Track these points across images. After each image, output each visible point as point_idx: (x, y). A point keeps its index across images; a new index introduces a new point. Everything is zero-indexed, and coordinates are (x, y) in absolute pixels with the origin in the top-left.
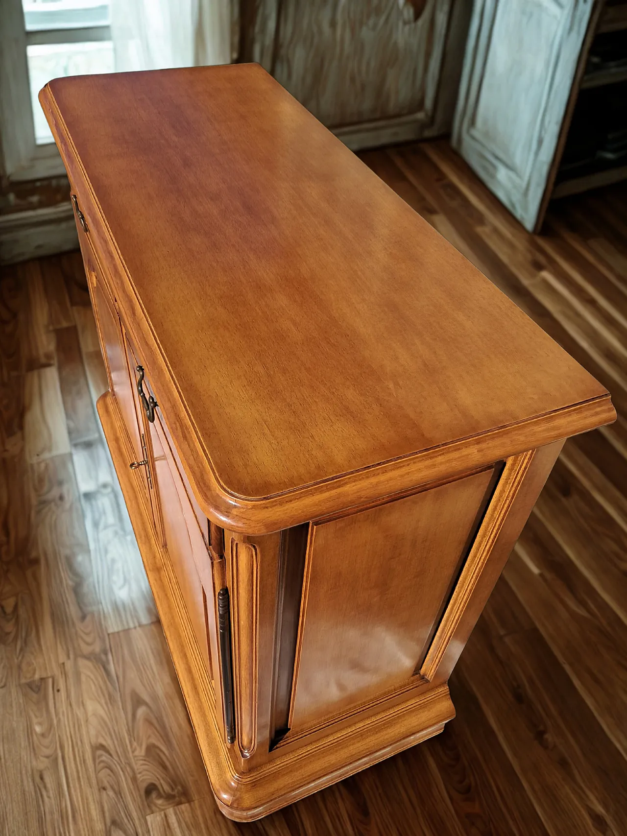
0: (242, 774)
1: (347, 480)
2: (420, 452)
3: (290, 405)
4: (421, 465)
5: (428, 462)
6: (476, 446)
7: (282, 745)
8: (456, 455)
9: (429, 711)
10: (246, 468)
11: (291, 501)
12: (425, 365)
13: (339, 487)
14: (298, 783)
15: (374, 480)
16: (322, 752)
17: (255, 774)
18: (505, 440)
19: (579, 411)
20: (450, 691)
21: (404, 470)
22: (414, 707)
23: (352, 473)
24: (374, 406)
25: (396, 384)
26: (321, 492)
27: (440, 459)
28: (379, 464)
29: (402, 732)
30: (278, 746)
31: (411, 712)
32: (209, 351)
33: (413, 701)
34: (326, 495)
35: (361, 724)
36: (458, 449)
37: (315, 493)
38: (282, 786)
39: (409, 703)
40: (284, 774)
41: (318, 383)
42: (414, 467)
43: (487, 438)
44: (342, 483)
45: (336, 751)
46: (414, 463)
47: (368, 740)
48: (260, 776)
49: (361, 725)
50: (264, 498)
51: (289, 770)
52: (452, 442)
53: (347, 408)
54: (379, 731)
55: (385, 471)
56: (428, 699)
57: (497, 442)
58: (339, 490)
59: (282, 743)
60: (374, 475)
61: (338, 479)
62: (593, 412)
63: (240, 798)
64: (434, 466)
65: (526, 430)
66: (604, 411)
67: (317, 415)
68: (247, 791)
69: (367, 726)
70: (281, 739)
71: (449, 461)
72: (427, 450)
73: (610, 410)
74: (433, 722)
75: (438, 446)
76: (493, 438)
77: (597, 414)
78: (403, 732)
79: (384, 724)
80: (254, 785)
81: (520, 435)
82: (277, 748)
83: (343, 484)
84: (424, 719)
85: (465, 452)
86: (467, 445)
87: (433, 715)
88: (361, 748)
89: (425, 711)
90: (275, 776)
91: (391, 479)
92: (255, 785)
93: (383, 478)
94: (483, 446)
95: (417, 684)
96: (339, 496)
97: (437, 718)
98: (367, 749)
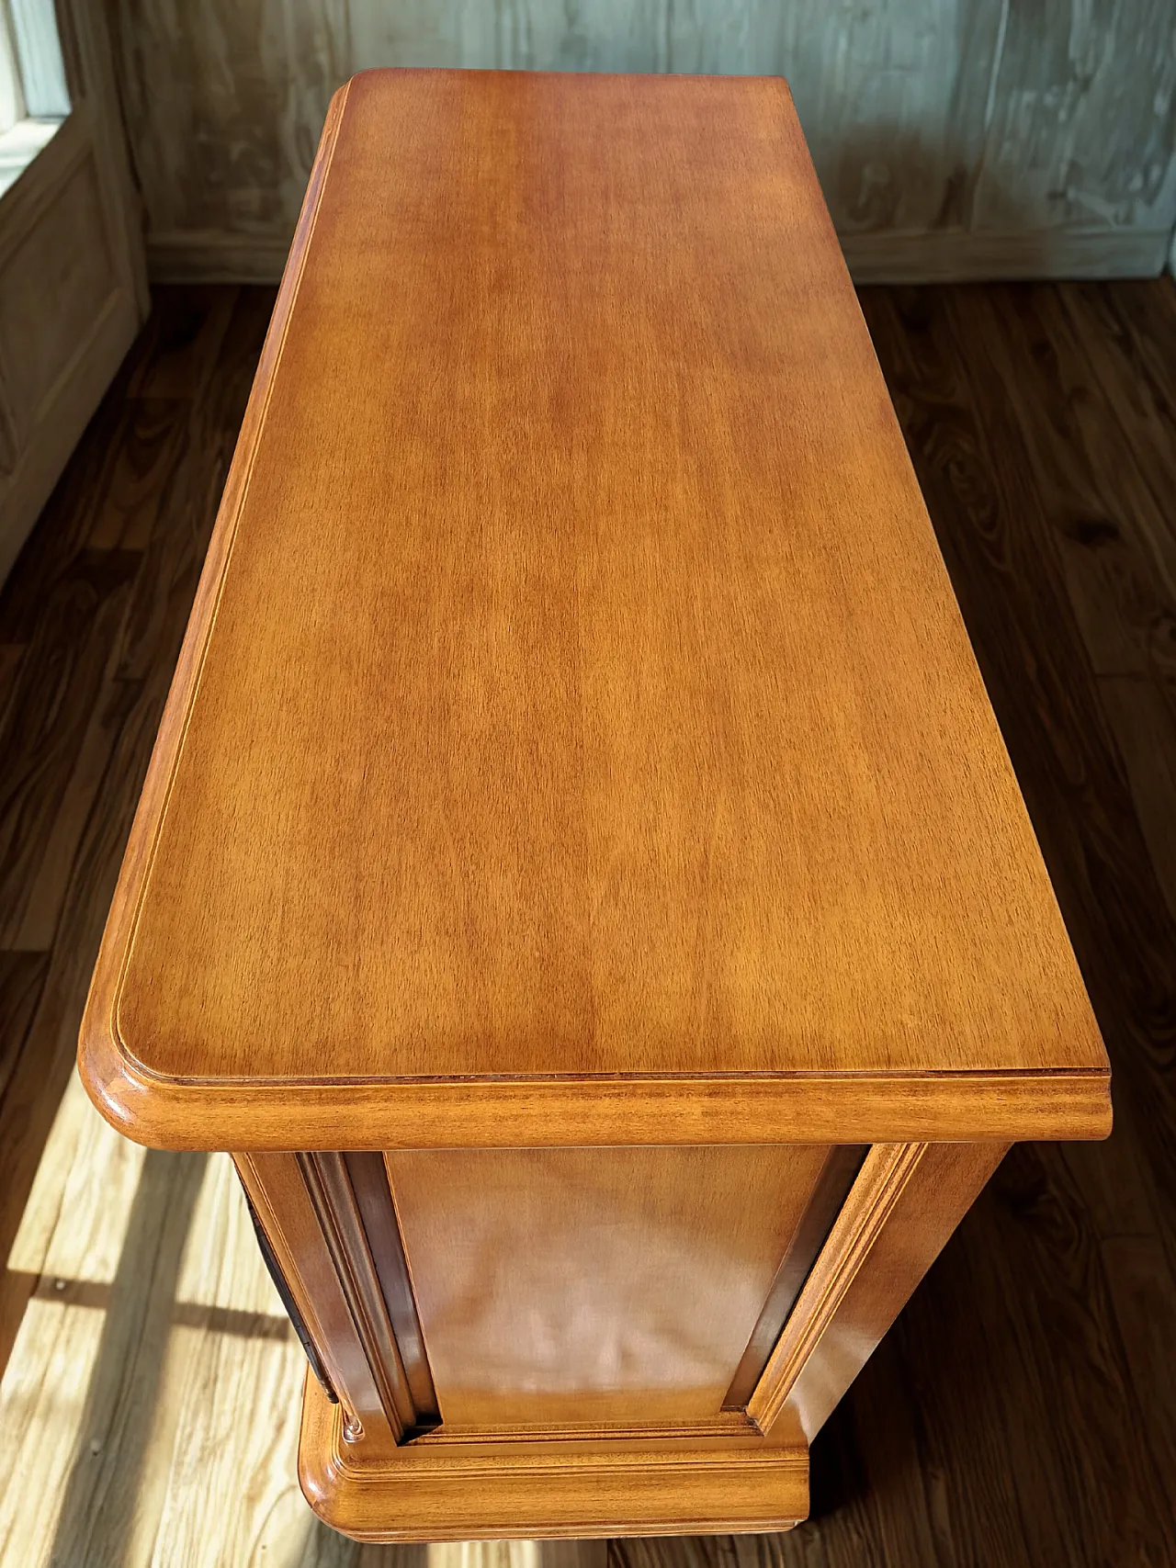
0: (348, 1460)
1: (370, 1092)
2: (561, 1077)
3: (358, 878)
4: (557, 1106)
5: (579, 1105)
6: (706, 1099)
7: (427, 1441)
8: (650, 1106)
9: (753, 1487)
10: (181, 998)
11: (232, 1100)
12: (704, 865)
13: (348, 1102)
14: (446, 1519)
15: (431, 1110)
16: (512, 1481)
17: (371, 1471)
18: (786, 1106)
19: (1011, 1090)
20: (811, 1467)
21: (514, 1106)
22: (723, 1469)
23: (387, 1081)
24: (531, 931)
25: (613, 892)
26: (306, 1102)
27: (605, 1106)
28: (454, 1078)
29: (681, 1506)
30: (419, 1440)
31: (713, 1475)
32: (281, 709)
33: (723, 1457)
34: (314, 1111)
35: (602, 1459)
36: (658, 1094)
37: (289, 1100)
38: (414, 1512)
39: (714, 1457)
40: (426, 1493)
41: (450, 843)
42: (535, 1107)
43: (739, 1089)
44: (357, 1096)
45: (538, 1491)
46: (542, 1096)
47: (608, 1495)
48: (379, 1478)
49: (603, 1461)
50: (176, 1079)
51: (437, 1489)
52: (651, 1076)
53: (471, 922)
54: (637, 1487)
55: (466, 1097)
56: (758, 1465)
57: (764, 1105)
58: (342, 1110)
59: (428, 1438)
60: (437, 1099)
61: (349, 1087)
62: (1046, 1100)
63: (334, 1502)
64: (585, 1117)
65: (849, 1099)
66: (1077, 1108)
67: (400, 917)
68: (349, 1495)
69: (613, 1468)
70: (430, 1431)
71: (624, 1116)
72: (580, 1077)
73: (1097, 1109)
74: (755, 1514)
75: (608, 1076)
76: (755, 1093)
77: (1056, 1109)
78: (684, 1508)
79: (651, 1478)
80: (366, 1488)
81: (829, 1103)
82: (416, 1444)
83: (359, 1098)
84: (736, 1500)
85: (673, 1105)
86: (682, 1093)
87: (758, 1499)
88: (589, 1506)
89: (744, 1485)
90: (408, 1488)
91: (472, 1118)
92: (367, 1490)
93: (455, 1110)
94: (726, 1104)
95: (733, 1429)
96: (340, 1123)
97: (764, 1508)
98: (600, 1511)
